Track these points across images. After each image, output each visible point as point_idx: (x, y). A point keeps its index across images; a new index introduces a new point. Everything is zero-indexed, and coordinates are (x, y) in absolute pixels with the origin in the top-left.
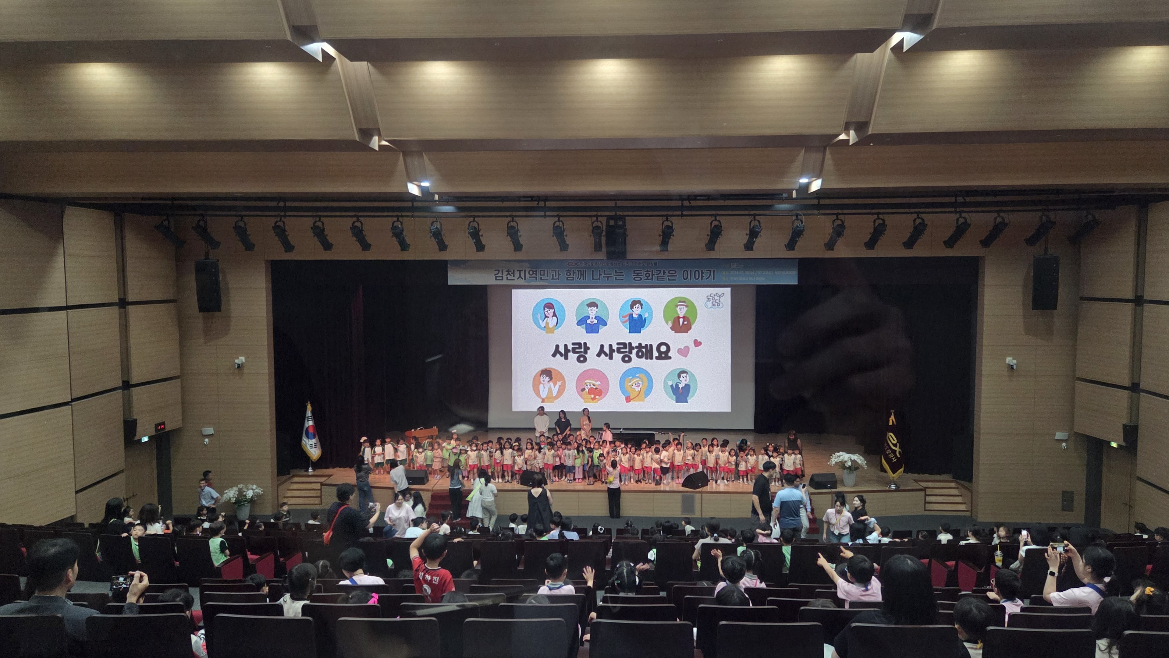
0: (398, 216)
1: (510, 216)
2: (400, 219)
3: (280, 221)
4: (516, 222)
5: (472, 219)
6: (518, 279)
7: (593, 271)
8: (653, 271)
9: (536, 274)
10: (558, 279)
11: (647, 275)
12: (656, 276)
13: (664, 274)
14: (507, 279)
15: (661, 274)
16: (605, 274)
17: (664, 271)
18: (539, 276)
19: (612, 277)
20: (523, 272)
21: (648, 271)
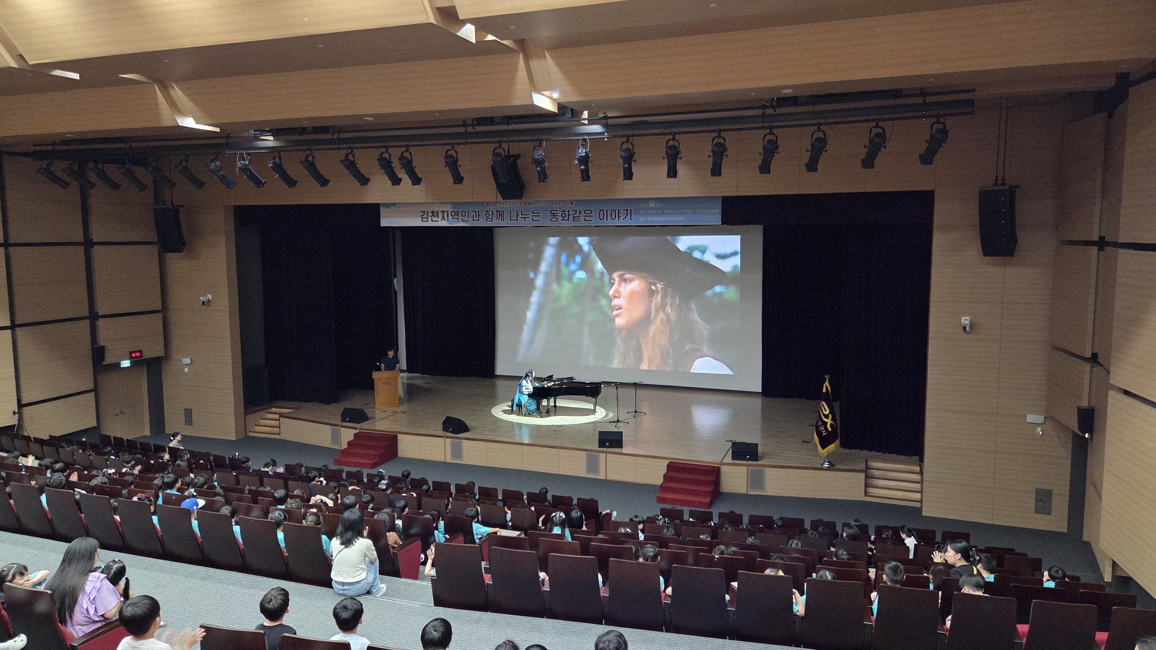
6: (441, 220)
7: (510, 211)
8: (568, 211)
9: (458, 215)
10: (478, 220)
11: (564, 215)
12: (572, 216)
13: (580, 214)
14: (432, 221)
15: (578, 214)
16: (522, 214)
17: (580, 210)
18: (460, 217)
19: (529, 218)
20: (446, 213)
21: (564, 211)
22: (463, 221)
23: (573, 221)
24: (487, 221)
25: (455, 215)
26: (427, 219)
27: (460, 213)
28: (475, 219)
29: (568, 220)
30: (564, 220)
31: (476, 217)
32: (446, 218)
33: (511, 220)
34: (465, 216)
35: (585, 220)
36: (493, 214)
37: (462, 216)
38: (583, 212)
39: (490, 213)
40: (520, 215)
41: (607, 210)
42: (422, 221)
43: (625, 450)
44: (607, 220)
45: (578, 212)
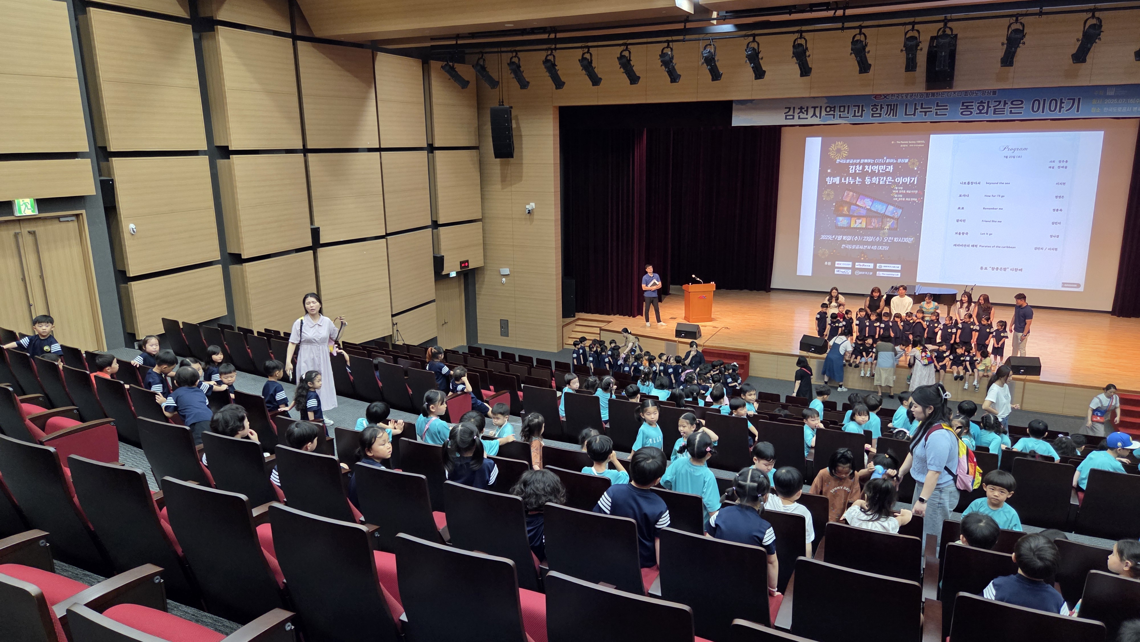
0: (668, 42)
1: (797, 32)
2: (670, 44)
3: (551, 55)
4: (805, 39)
5: (751, 39)
6: (811, 117)
7: (906, 105)
8: (988, 102)
9: (834, 111)
10: (861, 116)
11: (981, 108)
12: (993, 108)
13: (1004, 106)
14: (799, 118)
15: (1001, 106)
16: (922, 108)
17: (1005, 101)
18: (837, 113)
19: (931, 111)
20: (819, 109)
21: (982, 102)
22: (840, 117)
23: (994, 113)
24: (872, 116)
25: (830, 111)
26: (793, 116)
27: (837, 109)
28: (857, 114)
29: (987, 113)
30: (980, 113)
31: (858, 112)
32: (818, 114)
33: (906, 114)
34: (844, 111)
35: (1011, 112)
36: (882, 108)
37: (840, 111)
38: (1009, 103)
39: (879, 107)
40: (919, 108)
41: (1045, 100)
42: (786, 119)
43: (1042, 378)
44: (1043, 112)
45: (1002, 103)
